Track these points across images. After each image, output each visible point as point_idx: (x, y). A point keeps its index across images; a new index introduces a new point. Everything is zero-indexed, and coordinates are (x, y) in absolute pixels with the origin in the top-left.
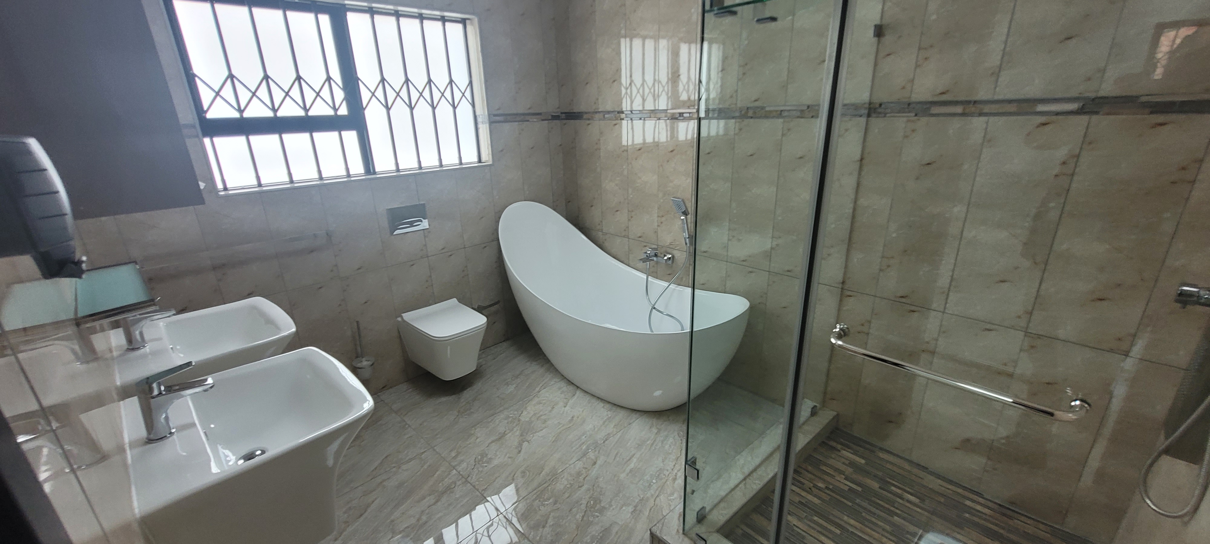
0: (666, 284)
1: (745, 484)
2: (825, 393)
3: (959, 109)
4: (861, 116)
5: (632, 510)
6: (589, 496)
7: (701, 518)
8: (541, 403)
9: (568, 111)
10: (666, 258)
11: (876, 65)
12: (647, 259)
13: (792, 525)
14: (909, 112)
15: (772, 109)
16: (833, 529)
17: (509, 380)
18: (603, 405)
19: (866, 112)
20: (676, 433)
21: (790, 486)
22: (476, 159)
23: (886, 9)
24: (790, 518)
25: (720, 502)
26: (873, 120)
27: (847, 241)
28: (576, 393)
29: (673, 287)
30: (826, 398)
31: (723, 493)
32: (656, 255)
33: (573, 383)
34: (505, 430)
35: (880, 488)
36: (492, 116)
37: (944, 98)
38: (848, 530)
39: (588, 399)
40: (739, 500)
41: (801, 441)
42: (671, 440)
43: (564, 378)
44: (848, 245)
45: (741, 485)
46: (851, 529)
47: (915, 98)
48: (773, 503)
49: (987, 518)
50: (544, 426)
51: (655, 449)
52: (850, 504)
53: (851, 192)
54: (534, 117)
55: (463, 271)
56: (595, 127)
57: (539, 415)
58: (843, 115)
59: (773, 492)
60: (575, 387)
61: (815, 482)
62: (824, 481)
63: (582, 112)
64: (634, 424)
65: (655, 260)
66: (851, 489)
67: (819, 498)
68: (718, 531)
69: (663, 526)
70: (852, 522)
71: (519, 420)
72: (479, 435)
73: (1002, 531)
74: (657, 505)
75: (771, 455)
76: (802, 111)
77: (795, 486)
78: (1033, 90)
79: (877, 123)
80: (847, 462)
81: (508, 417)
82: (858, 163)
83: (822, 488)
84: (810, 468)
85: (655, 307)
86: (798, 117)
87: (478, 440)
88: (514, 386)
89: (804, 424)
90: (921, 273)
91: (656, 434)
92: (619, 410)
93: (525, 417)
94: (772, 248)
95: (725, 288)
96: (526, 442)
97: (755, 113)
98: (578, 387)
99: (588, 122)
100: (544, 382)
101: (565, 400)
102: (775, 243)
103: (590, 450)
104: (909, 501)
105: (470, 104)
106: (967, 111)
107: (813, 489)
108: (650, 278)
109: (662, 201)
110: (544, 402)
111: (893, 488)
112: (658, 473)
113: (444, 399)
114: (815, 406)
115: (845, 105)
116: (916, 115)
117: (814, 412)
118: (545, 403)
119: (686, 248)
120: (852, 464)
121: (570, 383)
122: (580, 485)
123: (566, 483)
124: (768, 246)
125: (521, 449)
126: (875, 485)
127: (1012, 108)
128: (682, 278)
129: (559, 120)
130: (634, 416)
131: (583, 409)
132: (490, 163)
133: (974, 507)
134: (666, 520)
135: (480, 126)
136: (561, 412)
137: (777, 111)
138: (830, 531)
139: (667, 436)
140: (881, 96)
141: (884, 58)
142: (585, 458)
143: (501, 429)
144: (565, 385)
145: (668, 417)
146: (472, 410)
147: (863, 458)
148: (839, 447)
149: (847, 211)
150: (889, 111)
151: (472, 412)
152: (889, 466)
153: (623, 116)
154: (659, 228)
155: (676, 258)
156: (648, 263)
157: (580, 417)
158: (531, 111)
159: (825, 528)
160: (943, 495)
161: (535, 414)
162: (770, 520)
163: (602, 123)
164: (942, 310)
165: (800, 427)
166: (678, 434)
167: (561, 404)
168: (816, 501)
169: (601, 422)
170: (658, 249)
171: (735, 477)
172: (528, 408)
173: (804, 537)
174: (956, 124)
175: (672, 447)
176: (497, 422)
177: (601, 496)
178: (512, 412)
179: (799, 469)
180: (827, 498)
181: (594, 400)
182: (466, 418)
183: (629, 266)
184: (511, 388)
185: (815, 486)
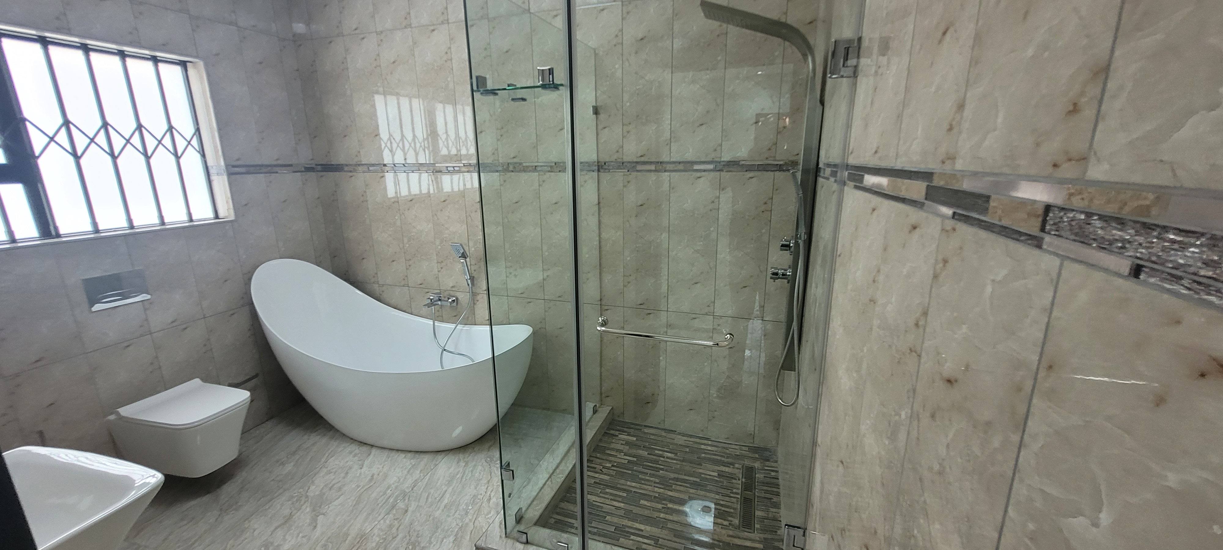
0: (453, 326)
1: (551, 481)
2: (601, 394)
3: (653, 167)
4: (593, 171)
5: (454, 539)
6: (406, 543)
7: (519, 520)
8: (332, 473)
9: (325, 163)
10: (450, 300)
11: (597, 134)
12: (432, 303)
13: (592, 501)
14: (624, 169)
15: (527, 164)
16: (621, 494)
17: (283, 460)
18: (404, 456)
19: (596, 168)
20: (483, 461)
21: (586, 473)
22: (211, 215)
23: (598, 95)
24: (589, 497)
25: (533, 501)
26: (602, 174)
27: (598, 266)
28: (371, 453)
29: (461, 328)
30: (603, 397)
31: (534, 494)
32: (440, 300)
33: (366, 444)
34: (291, 511)
35: (648, 454)
36: (230, 167)
37: (643, 159)
38: (632, 491)
39: (386, 454)
40: (548, 494)
41: (589, 435)
42: (480, 468)
43: (353, 440)
44: (600, 270)
45: (548, 483)
46: (634, 490)
47: (626, 159)
48: (576, 490)
49: (714, 453)
50: (340, 493)
51: (466, 480)
52: (630, 472)
53: (596, 229)
54: (284, 168)
55: (205, 345)
56: (360, 179)
57: (331, 485)
58: (581, 170)
59: (574, 481)
60: (369, 447)
61: (603, 465)
62: (610, 461)
63: (342, 164)
64: (440, 465)
65: (440, 304)
66: (629, 461)
67: (609, 475)
68: (535, 524)
69: (486, 538)
70: (634, 484)
71: (307, 497)
72: (256, 526)
73: (723, 459)
74: (476, 527)
75: (568, 451)
76: (551, 167)
77: (590, 471)
78: (690, 156)
79: (606, 177)
80: (624, 443)
81: (293, 497)
82: (597, 206)
83: (610, 467)
84: (598, 455)
85: (445, 348)
86: (549, 171)
87: (255, 533)
88: (292, 464)
89: (589, 421)
90: (650, 284)
91: (465, 466)
92: (422, 456)
93: (314, 490)
94: (544, 279)
95: (509, 320)
96: (320, 516)
97: (514, 168)
98: (372, 446)
99: (351, 174)
100: (330, 451)
101: (360, 462)
102: (545, 275)
103: (399, 501)
104: (668, 458)
105: (199, 152)
106: (657, 168)
107: (603, 470)
108: (437, 323)
109: (439, 247)
110: (334, 470)
111: (656, 452)
112: (472, 500)
113: (193, 503)
114: (596, 406)
115: (581, 163)
116: (628, 171)
117: (595, 412)
118: (336, 472)
119: (468, 289)
120: (628, 443)
121: (363, 443)
122: (394, 536)
123: (378, 539)
124: (541, 278)
125: (317, 524)
126: (644, 453)
127: (681, 167)
128: (468, 317)
129: (313, 172)
130: (439, 457)
131: (382, 466)
132: (232, 218)
133: (706, 448)
134: (488, 532)
135: (214, 178)
136: (358, 475)
137: (532, 166)
138: (620, 496)
139: (475, 466)
140: (604, 158)
141: (602, 130)
142: (395, 510)
143: (286, 512)
144: (357, 448)
145: (474, 448)
146: (239, 504)
147: (634, 436)
148: (617, 433)
149: (595, 243)
150: (611, 167)
151: (240, 506)
152: (652, 437)
153: (386, 168)
154: (439, 274)
155: (460, 299)
156: (433, 307)
157: (381, 474)
158: (279, 162)
159: (616, 495)
160: (688, 447)
161: (326, 486)
162: (575, 503)
163: (368, 175)
164: (666, 310)
165: (587, 425)
166: (486, 461)
167: (356, 467)
168: (606, 477)
169: (405, 472)
170: (442, 293)
171: (543, 477)
172: (315, 482)
173: (602, 507)
174: (653, 177)
175: (482, 473)
176: (278, 506)
177: (419, 539)
178: (295, 492)
179: (591, 459)
180: (614, 473)
181: (393, 454)
182: (233, 513)
183: (411, 314)
184: (289, 467)
185: (604, 467)
